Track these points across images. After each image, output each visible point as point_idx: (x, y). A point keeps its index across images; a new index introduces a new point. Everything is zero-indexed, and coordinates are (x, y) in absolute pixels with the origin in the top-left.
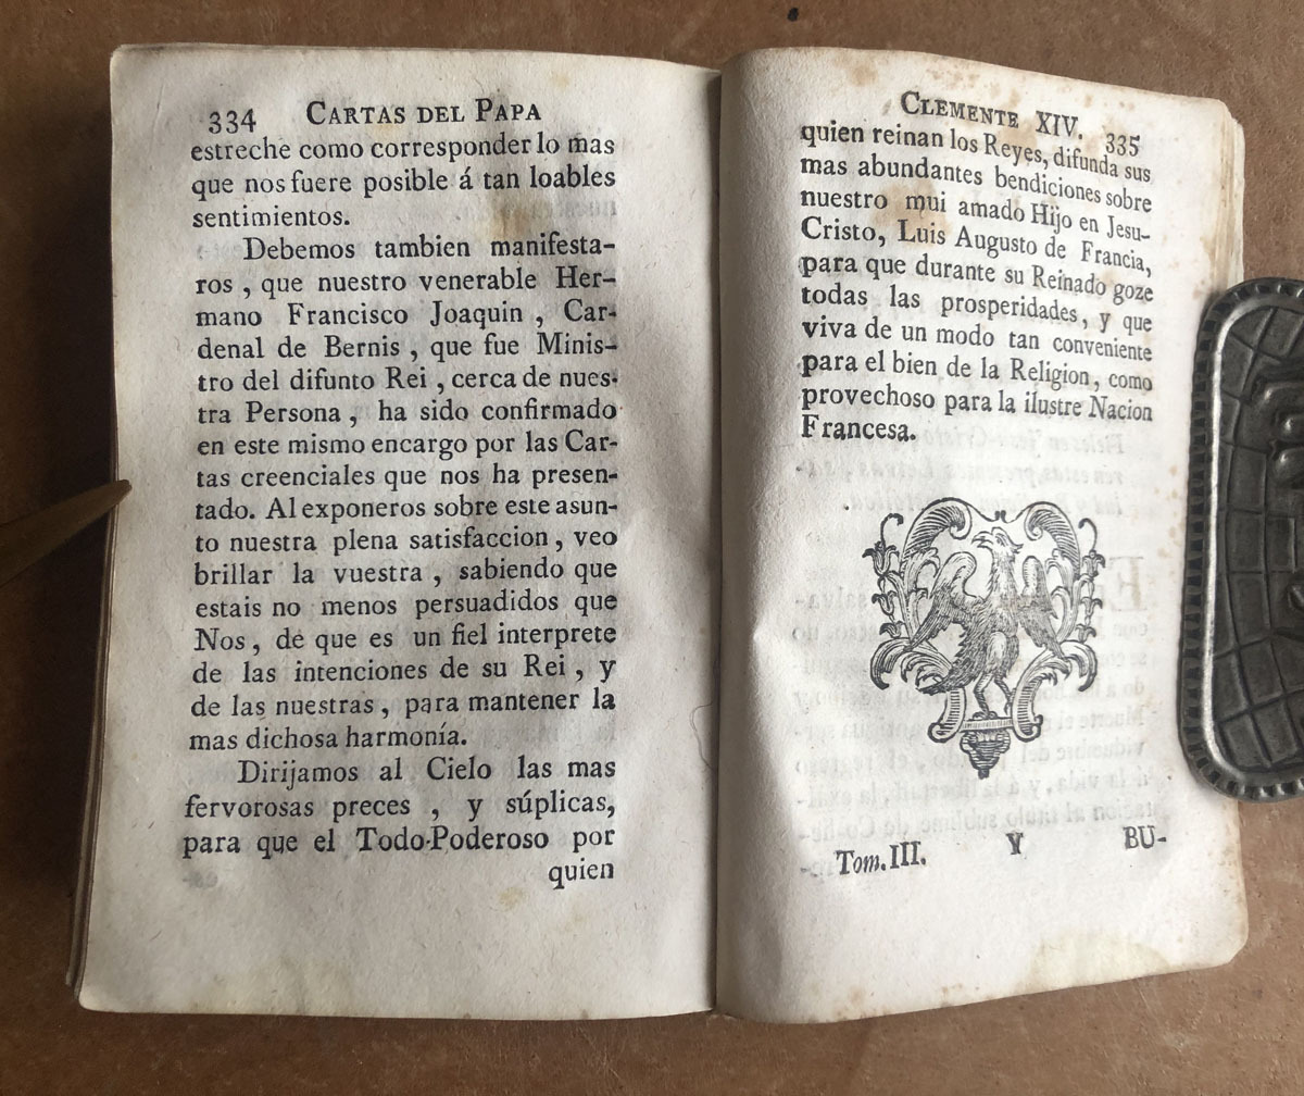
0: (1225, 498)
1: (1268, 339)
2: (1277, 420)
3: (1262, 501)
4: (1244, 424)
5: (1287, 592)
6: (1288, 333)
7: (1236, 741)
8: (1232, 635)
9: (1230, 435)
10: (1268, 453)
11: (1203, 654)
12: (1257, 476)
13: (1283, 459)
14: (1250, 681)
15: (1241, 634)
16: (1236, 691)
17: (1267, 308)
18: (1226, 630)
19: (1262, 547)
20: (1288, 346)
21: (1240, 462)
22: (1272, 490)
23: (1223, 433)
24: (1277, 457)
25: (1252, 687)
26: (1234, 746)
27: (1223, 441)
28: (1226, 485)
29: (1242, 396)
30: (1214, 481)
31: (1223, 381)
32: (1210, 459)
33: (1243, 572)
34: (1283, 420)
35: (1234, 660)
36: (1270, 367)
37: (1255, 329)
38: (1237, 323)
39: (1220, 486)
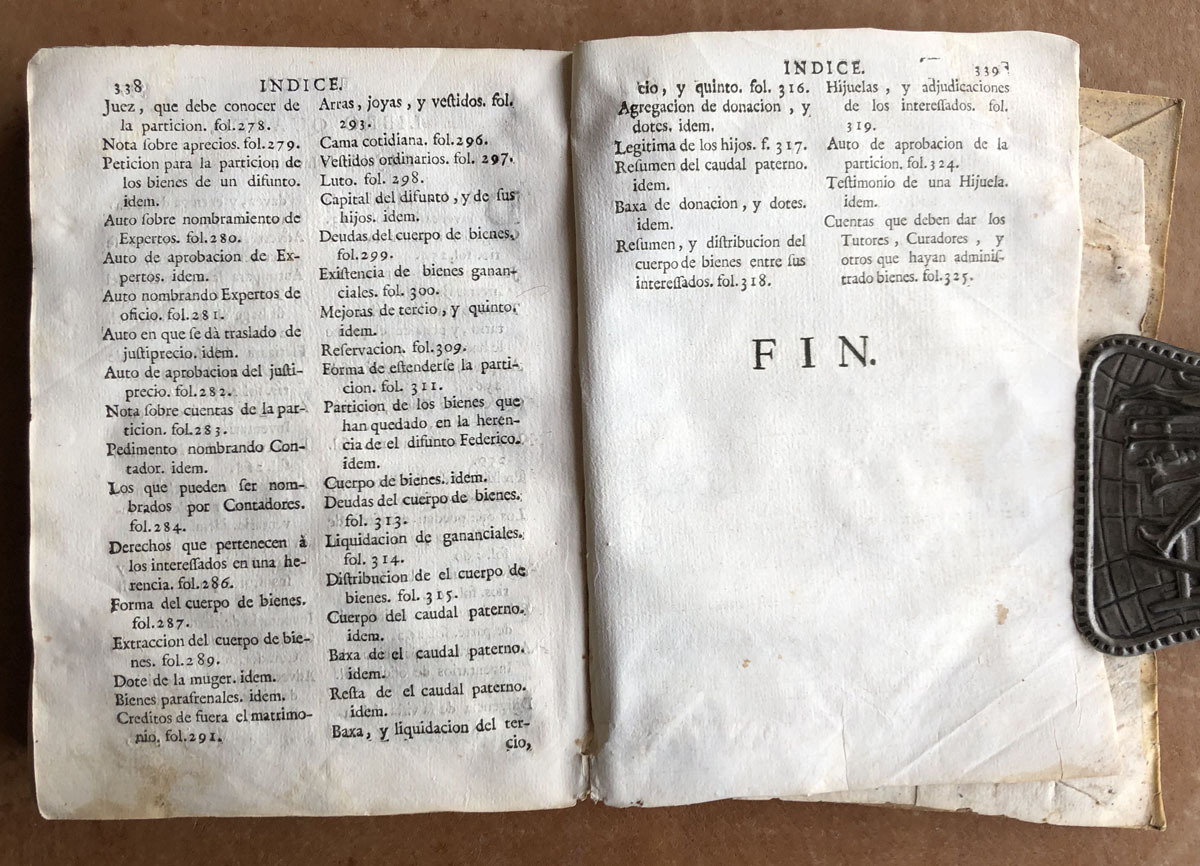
0: (1097, 473)
1: (1122, 373)
2: (1128, 423)
3: (1120, 474)
4: (1108, 425)
5: (1137, 530)
6: (1133, 370)
7: (1109, 619)
8: (1104, 555)
9: (1100, 433)
10: (1123, 444)
11: (1087, 567)
12: (1117, 458)
13: (1132, 447)
14: (1116, 583)
15: (1110, 555)
16: (1107, 589)
17: (1121, 353)
18: (1100, 554)
19: (1121, 502)
20: (1133, 378)
21: (1106, 449)
22: (1126, 468)
23: (1096, 431)
24: (1128, 446)
25: (1118, 587)
26: (1107, 623)
27: (1096, 436)
28: (1098, 463)
29: (1108, 408)
30: (1091, 460)
31: (1095, 398)
32: (1088, 448)
33: (1109, 517)
34: (1132, 424)
35: (1105, 571)
36: (1122, 390)
37: (1112, 368)
38: (1103, 362)
39: (1094, 464)
